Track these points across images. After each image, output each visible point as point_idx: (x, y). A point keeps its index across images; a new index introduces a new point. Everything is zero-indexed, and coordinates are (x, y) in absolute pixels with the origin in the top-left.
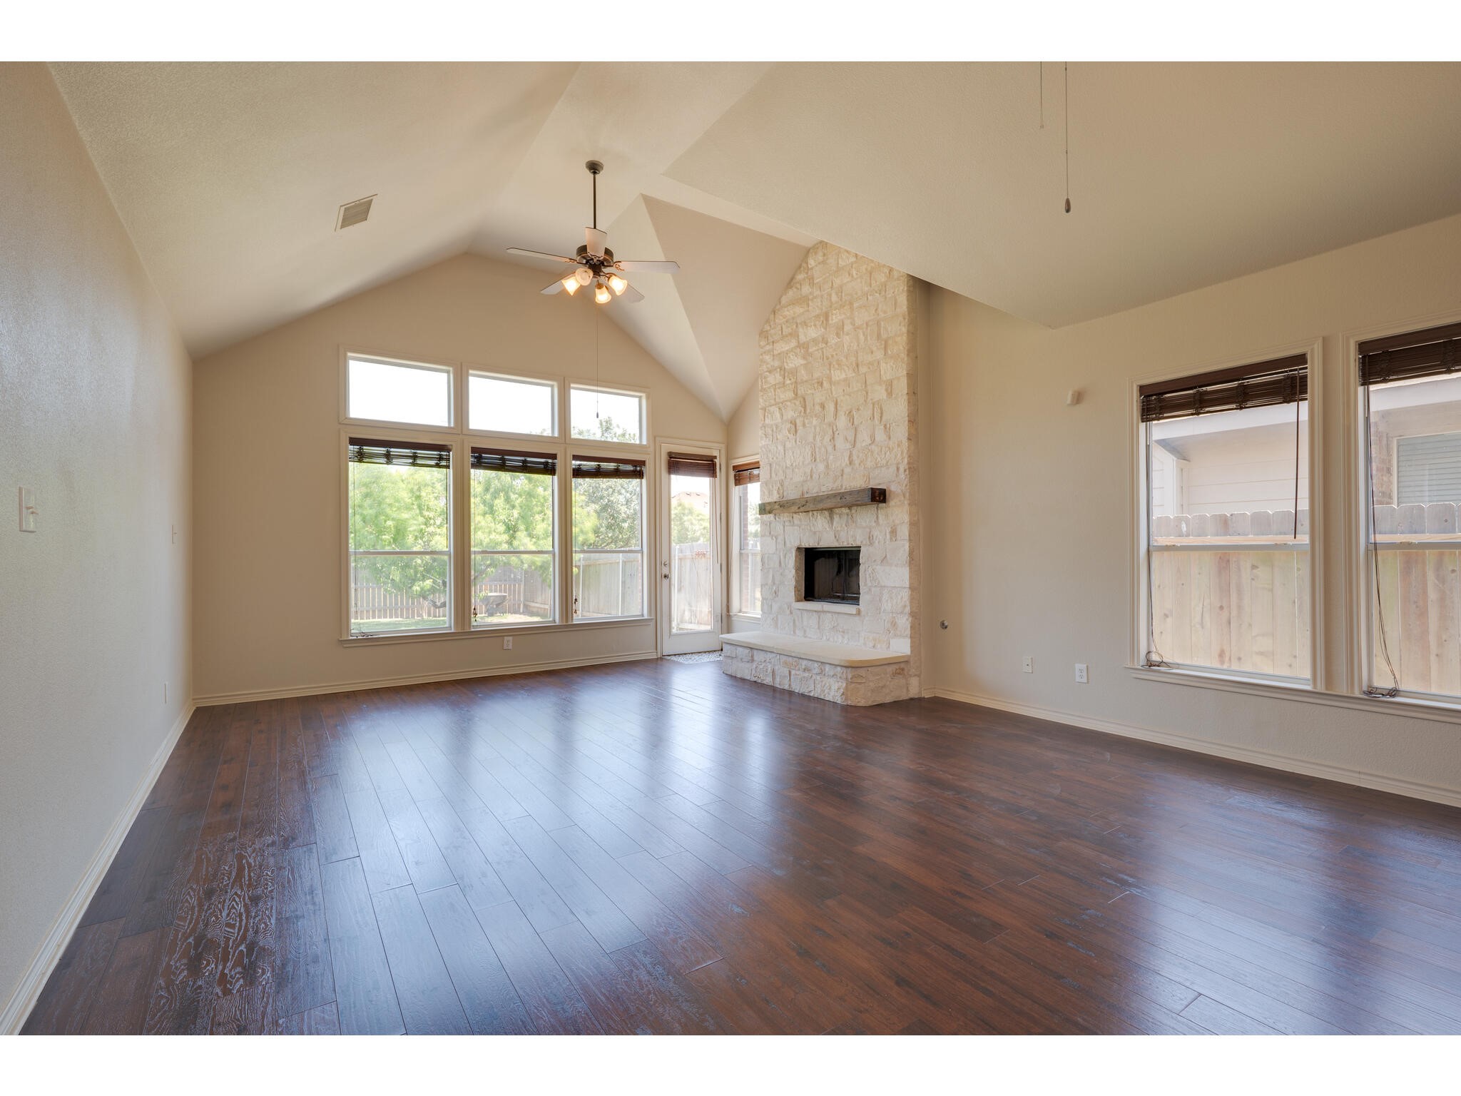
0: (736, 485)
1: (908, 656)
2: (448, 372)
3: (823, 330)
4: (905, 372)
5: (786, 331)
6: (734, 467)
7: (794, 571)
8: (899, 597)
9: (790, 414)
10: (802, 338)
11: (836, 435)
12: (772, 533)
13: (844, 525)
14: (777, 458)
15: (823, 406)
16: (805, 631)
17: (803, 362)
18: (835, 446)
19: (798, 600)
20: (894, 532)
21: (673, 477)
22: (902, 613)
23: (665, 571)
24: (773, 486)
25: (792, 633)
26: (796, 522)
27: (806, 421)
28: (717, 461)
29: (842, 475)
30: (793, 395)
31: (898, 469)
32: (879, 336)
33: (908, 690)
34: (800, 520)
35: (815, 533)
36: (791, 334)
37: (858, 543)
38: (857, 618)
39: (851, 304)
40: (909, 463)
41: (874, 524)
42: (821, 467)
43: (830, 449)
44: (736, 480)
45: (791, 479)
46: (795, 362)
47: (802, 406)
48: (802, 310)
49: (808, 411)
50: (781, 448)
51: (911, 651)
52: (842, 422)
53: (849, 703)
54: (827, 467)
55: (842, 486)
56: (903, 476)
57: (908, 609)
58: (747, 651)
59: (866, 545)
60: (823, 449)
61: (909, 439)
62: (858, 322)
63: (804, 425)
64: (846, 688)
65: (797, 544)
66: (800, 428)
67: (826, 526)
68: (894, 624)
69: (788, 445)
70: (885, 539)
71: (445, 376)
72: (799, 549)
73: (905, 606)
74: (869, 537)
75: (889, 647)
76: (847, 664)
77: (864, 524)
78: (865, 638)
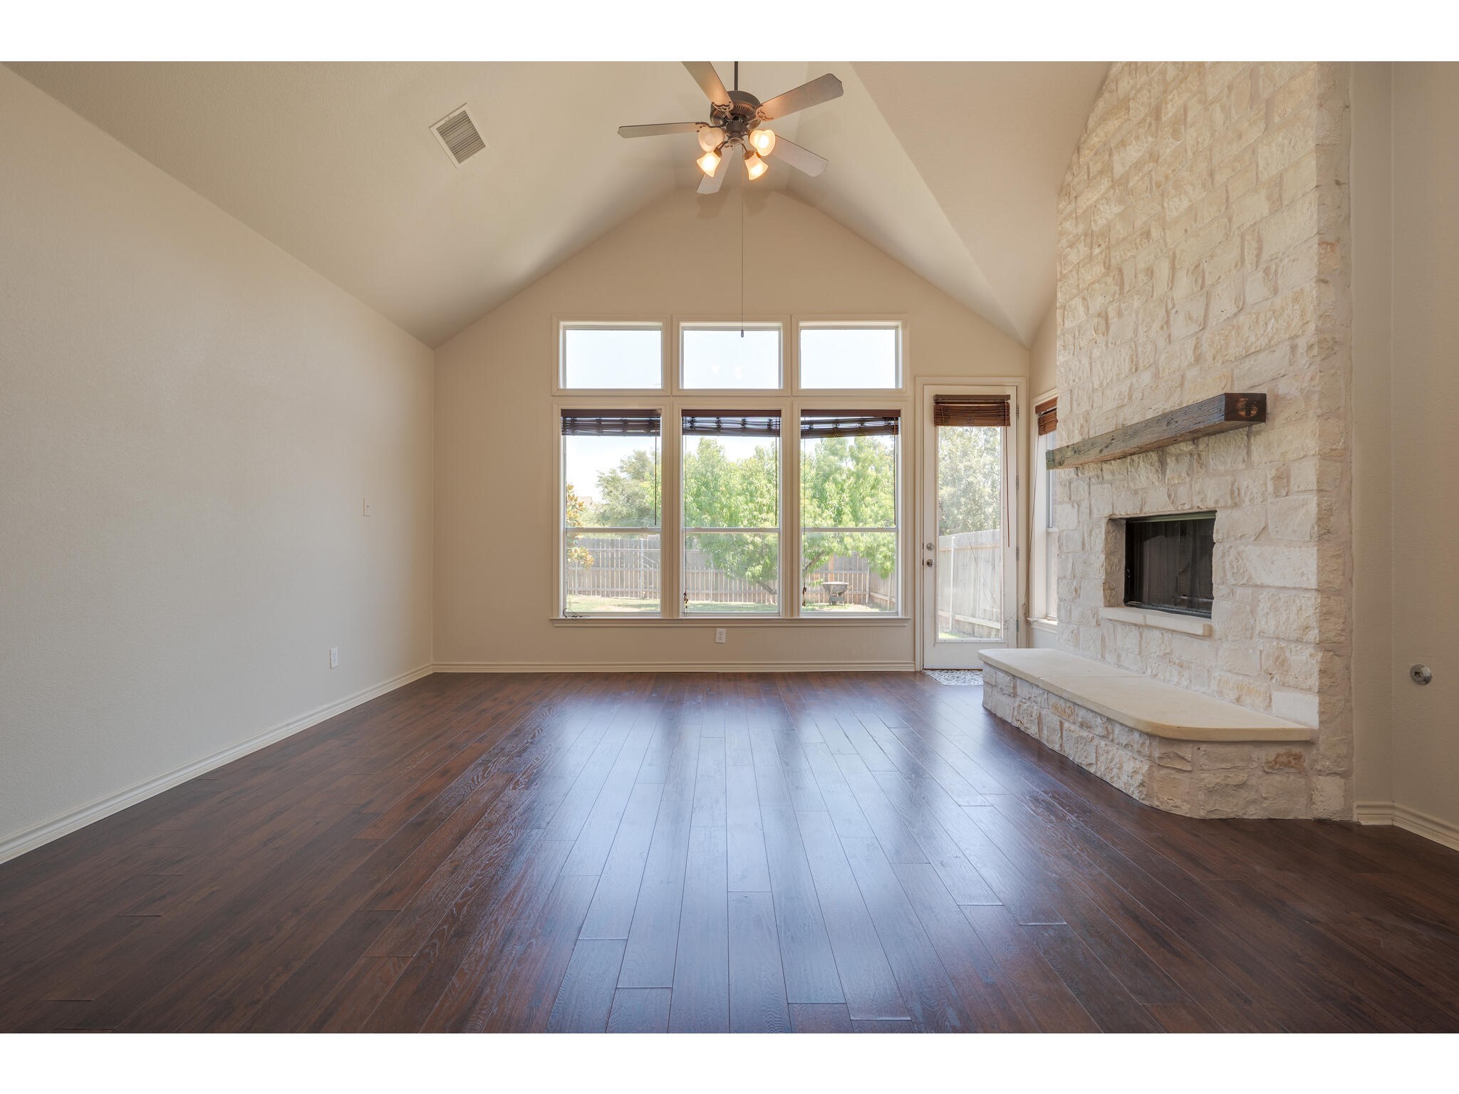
0: (1040, 434)
1: (1312, 731)
2: (659, 327)
3: (1150, 139)
5: (1095, 169)
6: (1038, 409)
7: (1103, 557)
8: (1294, 608)
9: (1098, 303)
10: (1118, 170)
11: (1172, 315)
12: (1073, 498)
13: (1184, 475)
14: (1080, 378)
15: (1150, 272)
16: (1119, 656)
17: (1117, 209)
18: (1169, 336)
19: (1109, 604)
20: (1282, 479)
21: (941, 429)
22: (1298, 641)
23: (928, 555)
24: (1073, 424)
25: (1100, 657)
26: (1107, 477)
27: (1123, 306)
28: (1012, 403)
29: (1182, 383)
30: (1103, 270)
31: (1294, 348)
33: (1311, 801)
35: (1136, 492)
36: (1101, 172)
37: (1210, 505)
38: (1206, 644)
40: (1319, 330)
41: (1242, 466)
42: (1146, 377)
43: (1161, 343)
44: (1040, 426)
45: (1101, 407)
46: (1107, 214)
47: (1116, 284)
48: (1117, 123)
49: (1127, 288)
50: (1085, 361)
51: (1321, 722)
52: (1184, 288)
53: (1156, 803)
54: (1156, 376)
55: (1181, 402)
56: (1303, 361)
57: (1313, 635)
58: (1008, 678)
59: (1225, 507)
60: (1150, 347)
61: (1322, 281)
63: (1120, 314)
64: (1150, 774)
65: (1107, 512)
66: (1114, 321)
67: (1153, 477)
68: (1281, 662)
69: (1096, 353)
70: (1263, 495)
71: (658, 332)
72: (1113, 521)
73: (1306, 629)
74: (1232, 492)
75: (1269, 706)
76: (1149, 730)
77: (1222, 468)
78: (1220, 681)
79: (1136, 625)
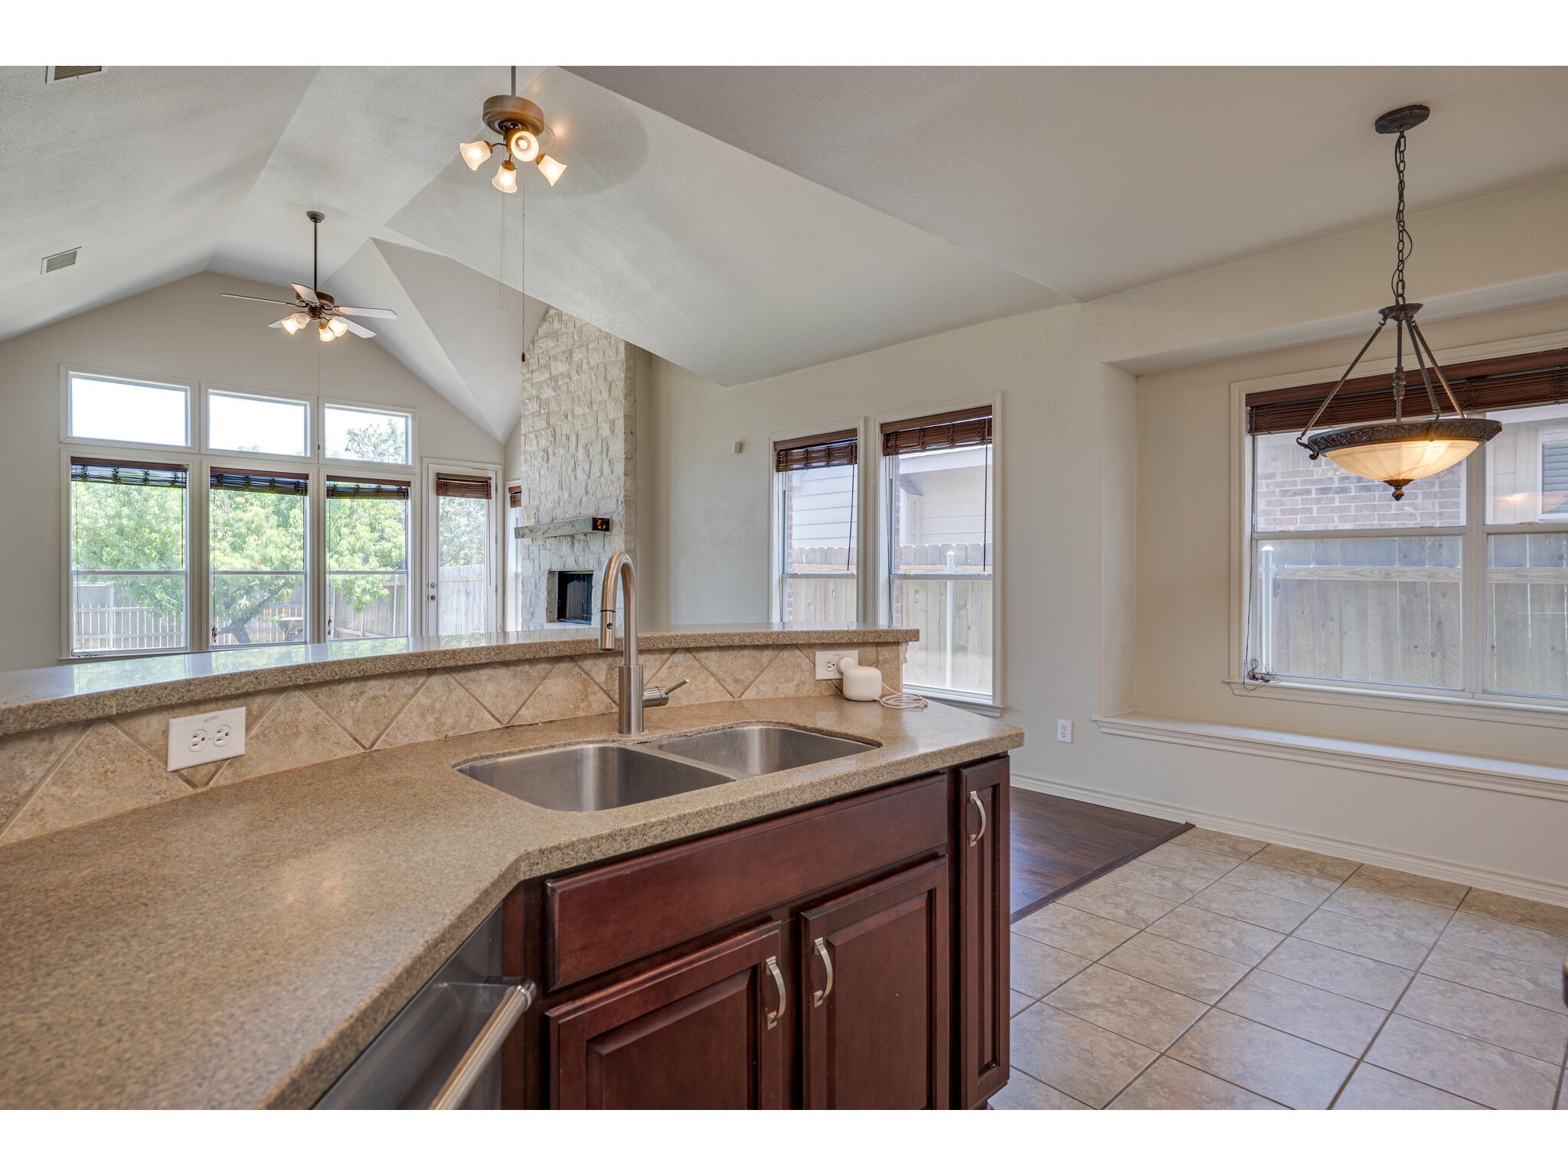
0: (511, 508)
2: (186, 391)
3: (568, 366)
4: (623, 414)
5: (542, 362)
6: (510, 489)
7: (546, 593)
9: (543, 443)
10: (554, 372)
11: (577, 466)
12: (529, 556)
13: (581, 551)
14: (534, 484)
15: (568, 438)
17: (554, 394)
18: (576, 476)
19: (550, 621)
21: (441, 498)
23: (432, 592)
24: (530, 511)
26: (548, 546)
28: (493, 483)
29: (580, 504)
31: (618, 502)
32: (605, 378)
34: (550, 545)
35: (561, 557)
36: (545, 365)
37: (591, 568)
39: (587, 345)
40: (625, 496)
41: (602, 550)
42: (566, 494)
43: (573, 479)
44: (511, 502)
46: (547, 393)
47: (552, 436)
48: (553, 344)
50: (537, 474)
52: (581, 454)
54: (570, 495)
56: (620, 508)
59: (596, 569)
60: (567, 478)
61: (626, 474)
62: (592, 364)
63: (554, 454)
65: (548, 566)
66: (551, 456)
67: (569, 550)
69: (543, 473)
71: (183, 394)
72: (551, 572)
74: (598, 563)
77: (595, 550)
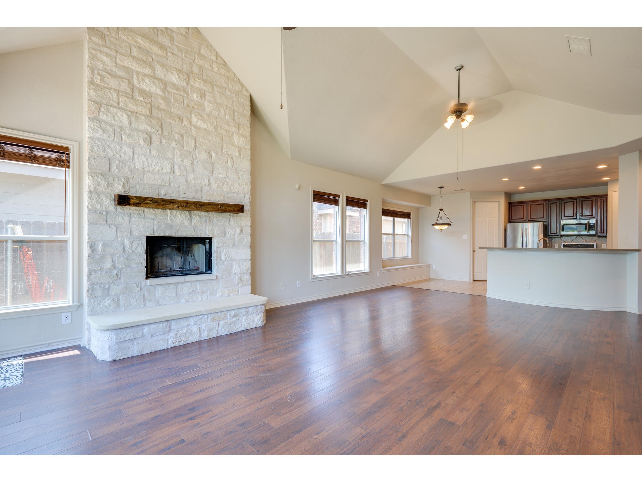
4: (249, 147)
8: (244, 265)
11: (195, 162)
12: (109, 222)
13: (203, 223)
19: (147, 278)
20: (242, 230)
22: (245, 273)
26: (148, 216)
27: (164, 140)
29: (202, 190)
30: (148, 113)
34: (155, 215)
35: (171, 226)
37: (214, 235)
38: (215, 282)
41: (227, 225)
45: (141, 179)
49: (165, 133)
56: (247, 201)
57: (250, 271)
58: (165, 324)
65: (147, 233)
68: (241, 280)
70: (235, 234)
73: (248, 269)
77: (219, 224)
78: (222, 292)
79: (173, 284)
